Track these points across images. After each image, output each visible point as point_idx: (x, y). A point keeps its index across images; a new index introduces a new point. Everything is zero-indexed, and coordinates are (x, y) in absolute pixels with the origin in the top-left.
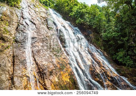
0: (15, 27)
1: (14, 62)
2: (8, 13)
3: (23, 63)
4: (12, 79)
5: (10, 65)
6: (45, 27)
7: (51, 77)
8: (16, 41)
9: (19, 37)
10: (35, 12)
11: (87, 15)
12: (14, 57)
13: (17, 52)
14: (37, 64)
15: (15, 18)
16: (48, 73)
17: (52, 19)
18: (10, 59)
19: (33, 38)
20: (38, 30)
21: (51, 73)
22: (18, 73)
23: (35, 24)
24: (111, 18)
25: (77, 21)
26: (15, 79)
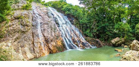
0: (31, 19)
1: (33, 36)
2: (27, 13)
3: (38, 36)
4: (33, 43)
5: (31, 37)
6: (47, 16)
7: (52, 43)
8: (33, 26)
9: (34, 23)
10: (40, 10)
11: (72, 10)
12: (33, 33)
13: (34, 31)
14: (44, 36)
15: (30, 15)
16: (50, 41)
17: (50, 12)
18: (31, 34)
19: (41, 23)
20: (43, 19)
21: (52, 41)
22: (36, 41)
23: (41, 16)
24: (85, 13)
25: (66, 13)
26: (35, 44)
